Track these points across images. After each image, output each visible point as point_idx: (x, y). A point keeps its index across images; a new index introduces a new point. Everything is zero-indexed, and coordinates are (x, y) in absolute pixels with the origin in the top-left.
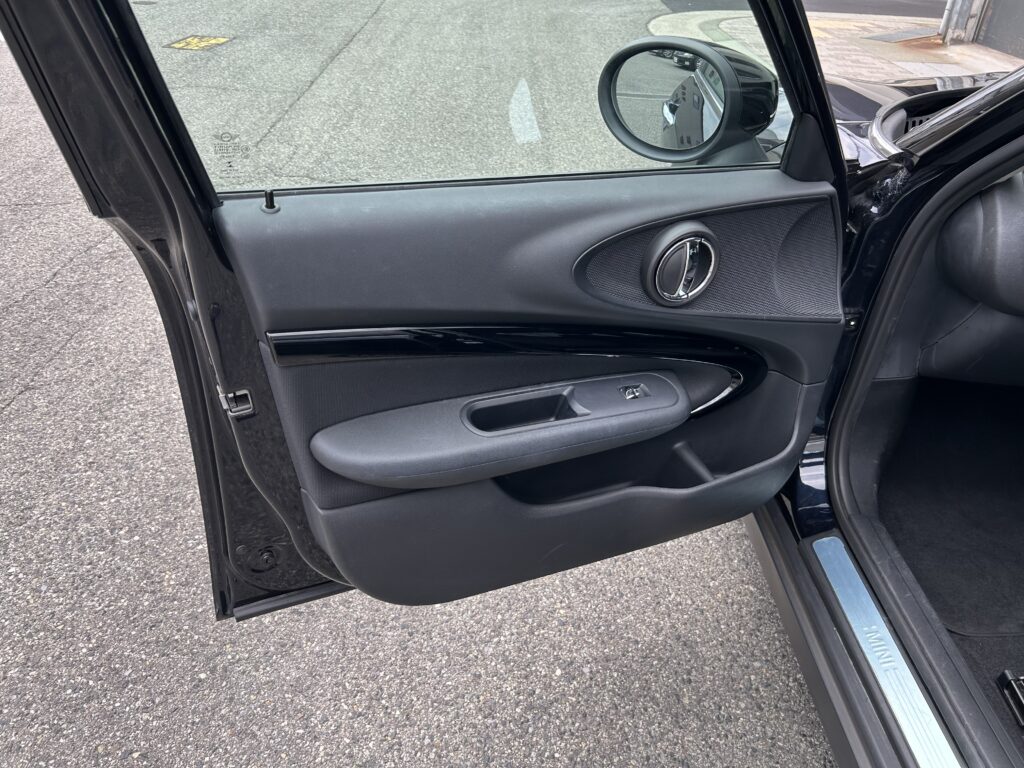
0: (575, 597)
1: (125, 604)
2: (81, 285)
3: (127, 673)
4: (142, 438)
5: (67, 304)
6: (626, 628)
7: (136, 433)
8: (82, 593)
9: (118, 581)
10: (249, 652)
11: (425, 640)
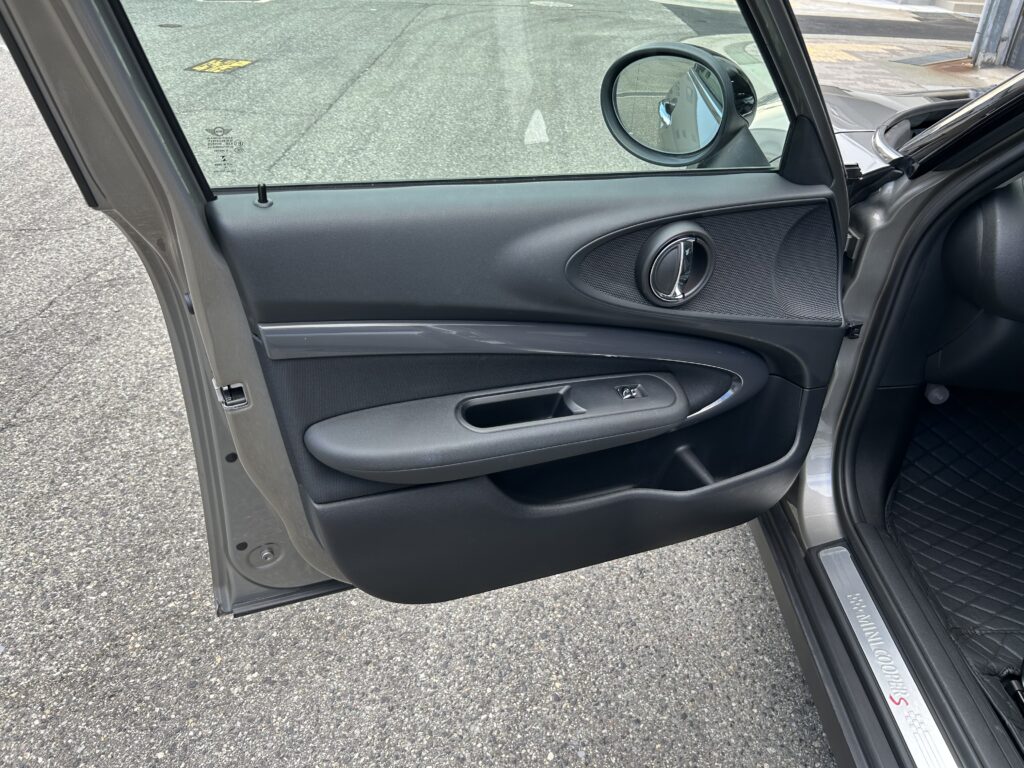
0: (572, 669)
1: (85, 669)
2: (77, 315)
3: (79, 751)
4: (122, 481)
5: (60, 334)
6: (627, 705)
7: (115, 476)
8: (41, 656)
9: (80, 643)
10: (213, 728)
11: (406, 717)
